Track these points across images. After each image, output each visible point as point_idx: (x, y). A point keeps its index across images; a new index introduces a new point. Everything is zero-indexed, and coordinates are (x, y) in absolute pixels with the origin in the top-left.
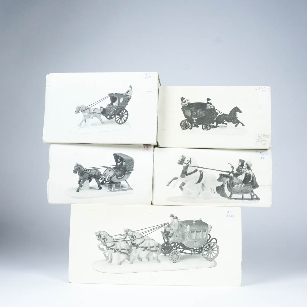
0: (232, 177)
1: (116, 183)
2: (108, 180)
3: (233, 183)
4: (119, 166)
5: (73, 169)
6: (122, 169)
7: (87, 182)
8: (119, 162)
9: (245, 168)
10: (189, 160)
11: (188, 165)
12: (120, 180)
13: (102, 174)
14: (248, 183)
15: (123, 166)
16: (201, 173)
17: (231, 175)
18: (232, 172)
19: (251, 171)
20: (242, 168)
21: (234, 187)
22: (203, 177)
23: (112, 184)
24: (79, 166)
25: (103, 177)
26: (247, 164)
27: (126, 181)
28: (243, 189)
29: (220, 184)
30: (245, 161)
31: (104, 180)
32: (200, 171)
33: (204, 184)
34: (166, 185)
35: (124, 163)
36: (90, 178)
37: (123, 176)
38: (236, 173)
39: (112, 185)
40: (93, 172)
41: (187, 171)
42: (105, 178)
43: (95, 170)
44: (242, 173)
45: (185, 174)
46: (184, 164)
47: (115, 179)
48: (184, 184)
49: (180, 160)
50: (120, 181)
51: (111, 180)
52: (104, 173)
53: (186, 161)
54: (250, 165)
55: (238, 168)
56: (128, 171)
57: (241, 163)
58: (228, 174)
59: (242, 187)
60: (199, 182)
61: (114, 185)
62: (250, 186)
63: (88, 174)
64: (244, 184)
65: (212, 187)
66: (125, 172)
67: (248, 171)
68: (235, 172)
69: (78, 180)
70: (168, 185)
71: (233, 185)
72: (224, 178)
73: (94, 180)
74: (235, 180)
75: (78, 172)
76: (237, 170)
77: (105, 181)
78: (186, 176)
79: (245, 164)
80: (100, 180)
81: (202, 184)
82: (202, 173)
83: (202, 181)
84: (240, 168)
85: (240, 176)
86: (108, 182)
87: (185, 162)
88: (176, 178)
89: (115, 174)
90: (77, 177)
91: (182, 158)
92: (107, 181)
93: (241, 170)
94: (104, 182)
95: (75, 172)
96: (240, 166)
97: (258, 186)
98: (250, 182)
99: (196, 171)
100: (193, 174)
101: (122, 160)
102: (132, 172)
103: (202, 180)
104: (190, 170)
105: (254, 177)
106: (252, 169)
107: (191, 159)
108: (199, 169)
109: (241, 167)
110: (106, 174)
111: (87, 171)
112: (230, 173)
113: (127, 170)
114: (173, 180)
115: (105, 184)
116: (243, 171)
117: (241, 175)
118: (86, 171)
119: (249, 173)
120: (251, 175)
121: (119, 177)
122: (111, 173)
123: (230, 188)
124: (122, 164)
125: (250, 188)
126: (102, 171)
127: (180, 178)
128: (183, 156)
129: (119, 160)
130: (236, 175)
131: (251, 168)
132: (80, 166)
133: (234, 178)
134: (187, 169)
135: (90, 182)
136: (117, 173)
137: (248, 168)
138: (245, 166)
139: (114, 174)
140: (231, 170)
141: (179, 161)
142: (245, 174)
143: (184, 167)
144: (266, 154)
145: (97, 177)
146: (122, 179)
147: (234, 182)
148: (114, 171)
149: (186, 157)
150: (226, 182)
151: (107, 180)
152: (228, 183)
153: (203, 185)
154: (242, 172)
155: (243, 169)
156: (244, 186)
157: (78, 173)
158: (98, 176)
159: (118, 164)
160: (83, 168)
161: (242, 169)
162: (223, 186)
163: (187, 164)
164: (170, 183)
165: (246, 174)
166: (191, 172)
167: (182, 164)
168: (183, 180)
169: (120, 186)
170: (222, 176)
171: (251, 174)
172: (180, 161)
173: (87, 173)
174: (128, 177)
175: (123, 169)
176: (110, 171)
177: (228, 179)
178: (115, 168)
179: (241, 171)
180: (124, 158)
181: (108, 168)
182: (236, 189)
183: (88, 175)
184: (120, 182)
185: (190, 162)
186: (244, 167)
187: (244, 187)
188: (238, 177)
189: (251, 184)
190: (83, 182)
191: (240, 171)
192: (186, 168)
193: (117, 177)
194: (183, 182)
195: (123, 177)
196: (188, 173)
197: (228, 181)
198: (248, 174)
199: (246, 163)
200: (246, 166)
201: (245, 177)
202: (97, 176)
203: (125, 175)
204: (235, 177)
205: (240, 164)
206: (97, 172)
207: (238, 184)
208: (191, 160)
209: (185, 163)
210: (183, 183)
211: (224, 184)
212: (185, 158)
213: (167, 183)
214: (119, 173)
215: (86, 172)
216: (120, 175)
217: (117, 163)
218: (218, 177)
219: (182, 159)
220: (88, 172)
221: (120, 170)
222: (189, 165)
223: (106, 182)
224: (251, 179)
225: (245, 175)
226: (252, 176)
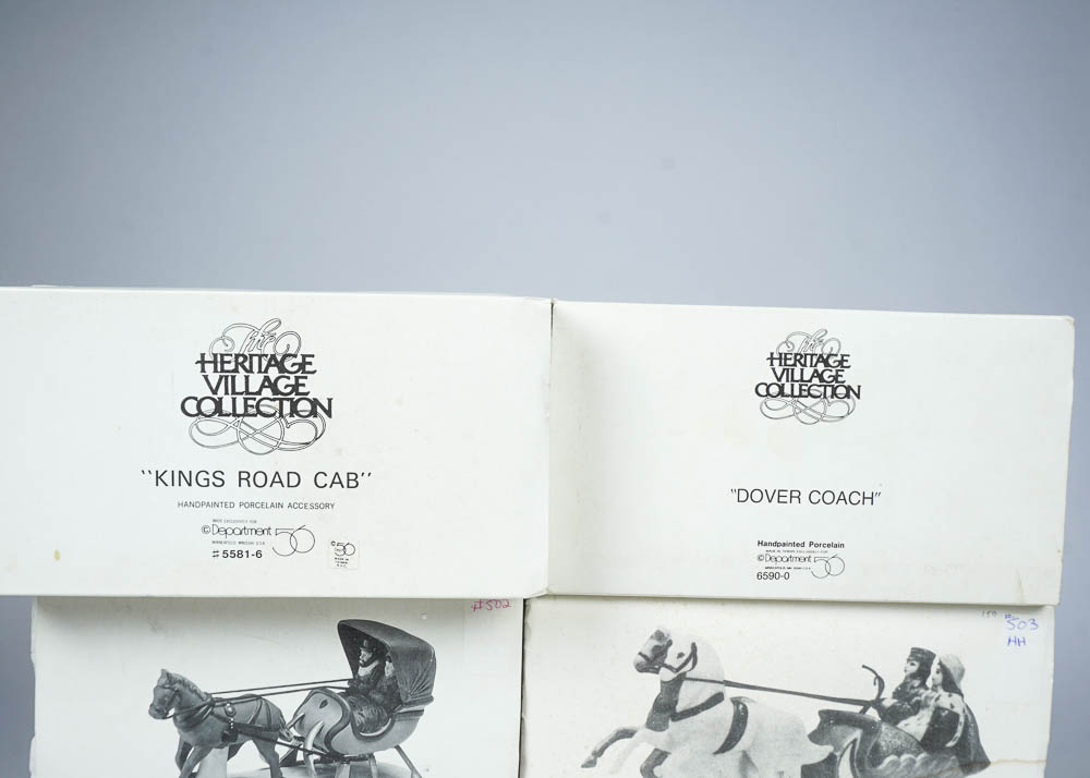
0: (873, 723)
1: (354, 759)
2: (314, 746)
3: (877, 747)
4: (368, 679)
5: (150, 699)
6: (377, 697)
7: (216, 755)
8: (366, 665)
9: (935, 688)
10: (687, 652)
11: (685, 673)
12: (374, 744)
13: (288, 718)
14: (942, 748)
15: (384, 684)
16: (741, 707)
17: (872, 713)
18: (877, 703)
19: (959, 697)
20: (923, 685)
21: (881, 767)
22: (748, 726)
23: (335, 764)
24: (177, 686)
25: (294, 733)
26: (943, 669)
27: (398, 748)
28: (919, 773)
29: (818, 753)
30: (934, 656)
31: (298, 748)
32: (736, 702)
33: (752, 755)
34: (583, 761)
35: (389, 669)
36: (231, 738)
37: (384, 729)
38: (893, 706)
39: (334, 770)
40: (244, 713)
41: (676, 702)
42: (302, 739)
43: (256, 704)
44: (917, 707)
45: (668, 714)
46: (663, 670)
47: (347, 742)
48: (659, 757)
49: (649, 654)
50: (369, 750)
51: (329, 747)
52: (295, 715)
53: (671, 658)
54: (955, 674)
55: (904, 685)
56: (410, 704)
57: (917, 664)
58: (857, 709)
59: (917, 765)
60: (727, 746)
61: (346, 769)
62: (950, 763)
63: (224, 720)
64: (923, 755)
65: (782, 769)
66: (393, 711)
67: (945, 700)
68: (889, 702)
69: (174, 749)
70: (590, 764)
71: (876, 756)
72: (838, 730)
73: (249, 749)
74: (886, 736)
75: (172, 712)
76: (901, 693)
77: (304, 750)
78: (670, 723)
79: (935, 667)
80: (277, 746)
81: (741, 754)
82: (745, 708)
83: (744, 743)
84: (913, 687)
85: (912, 720)
86: (317, 757)
87: (667, 662)
88: (626, 734)
89: (348, 719)
90: (169, 734)
91: (655, 643)
92: (311, 753)
93: (916, 695)
94: (300, 756)
95: (159, 711)
96: (913, 676)
97: (984, 763)
98: (951, 744)
99: (717, 699)
100: (704, 714)
101: (379, 652)
102: (427, 708)
103: (743, 738)
104: (688, 696)
105: (971, 724)
106: (963, 692)
107: (694, 647)
108: (730, 692)
109: (917, 683)
110: (307, 721)
111: (214, 706)
112: (866, 705)
113: (403, 698)
114: (613, 741)
115: (302, 763)
116: (923, 697)
117: (916, 713)
118: (212, 704)
119: (948, 707)
120: (956, 716)
121: (369, 731)
122: (331, 716)
123: (862, 771)
124: (380, 671)
125: (951, 769)
126: (288, 706)
127: (643, 732)
128: (659, 636)
129: (365, 655)
130: (893, 716)
131: (963, 685)
132: (183, 682)
133: (884, 727)
134: (677, 692)
135: (230, 757)
136: (356, 716)
137: (950, 684)
138: (934, 676)
139: (346, 720)
140: (871, 695)
141: (641, 659)
142: (934, 712)
143: (662, 682)
144: (1030, 625)
145: (265, 734)
146: (380, 742)
147: (883, 744)
148: (342, 705)
149: (672, 638)
150: (845, 746)
151: (309, 747)
152: (853, 748)
153: (746, 760)
154: (918, 702)
155: (927, 689)
156: (926, 763)
157: (174, 716)
158: (269, 728)
159: (363, 672)
160: (195, 691)
161: (922, 691)
162: (831, 761)
163: (678, 670)
164: (599, 753)
165: (938, 709)
166: (693, 706)
167: (657, 671)
168: (660, 739)
169: (374, 770)
170: (830, 720)
171: (958, 710)
172: (644, 656)
173: (219, 717)
174: (408, 733)
175: (384, 694)
176: (324, 704)
177: (857, 734)
178: (348, 693)
179: (916, 698)
180: (389, 642)
181: (314, 692)
182: (888, 772)
183: (221, 725)
184: (371, 756)
185: (690, 664)
186: (929, 683)
187: (923, 764)
188: (901, 725)
189: (957, 755)
190: (200, 757)
191: (909, 700)
192: (672, 688)
193: (357, 730)
194: (656, 750)
195: (384, 733)
196: (679, 708)
197: (854, 742)
198: (944, 709)
199: (940, 663)
200: (939, 678)
201: (931, 725)
202: (266, 730)
203: (392, 724)
204: (889, 721)
205: (914, 669)
206: (264, 707)
207: (899, 753)
208: (694, 654)
209: (670, 668)
210: (658, 753)
211: (838, 754)
212: (670, 643)
213: (587, 755)
214: (363, 715)
215: (212, 713)
216: (373, 724)
217: (355, 669)
218: (813, 723)
219: (656, 648)
220: (219, 711)
221: (372, 701)
222: (688, 675)
223: (306, 757)
224: (958, 734)
225: (931, 713)
226: (962, 719)
